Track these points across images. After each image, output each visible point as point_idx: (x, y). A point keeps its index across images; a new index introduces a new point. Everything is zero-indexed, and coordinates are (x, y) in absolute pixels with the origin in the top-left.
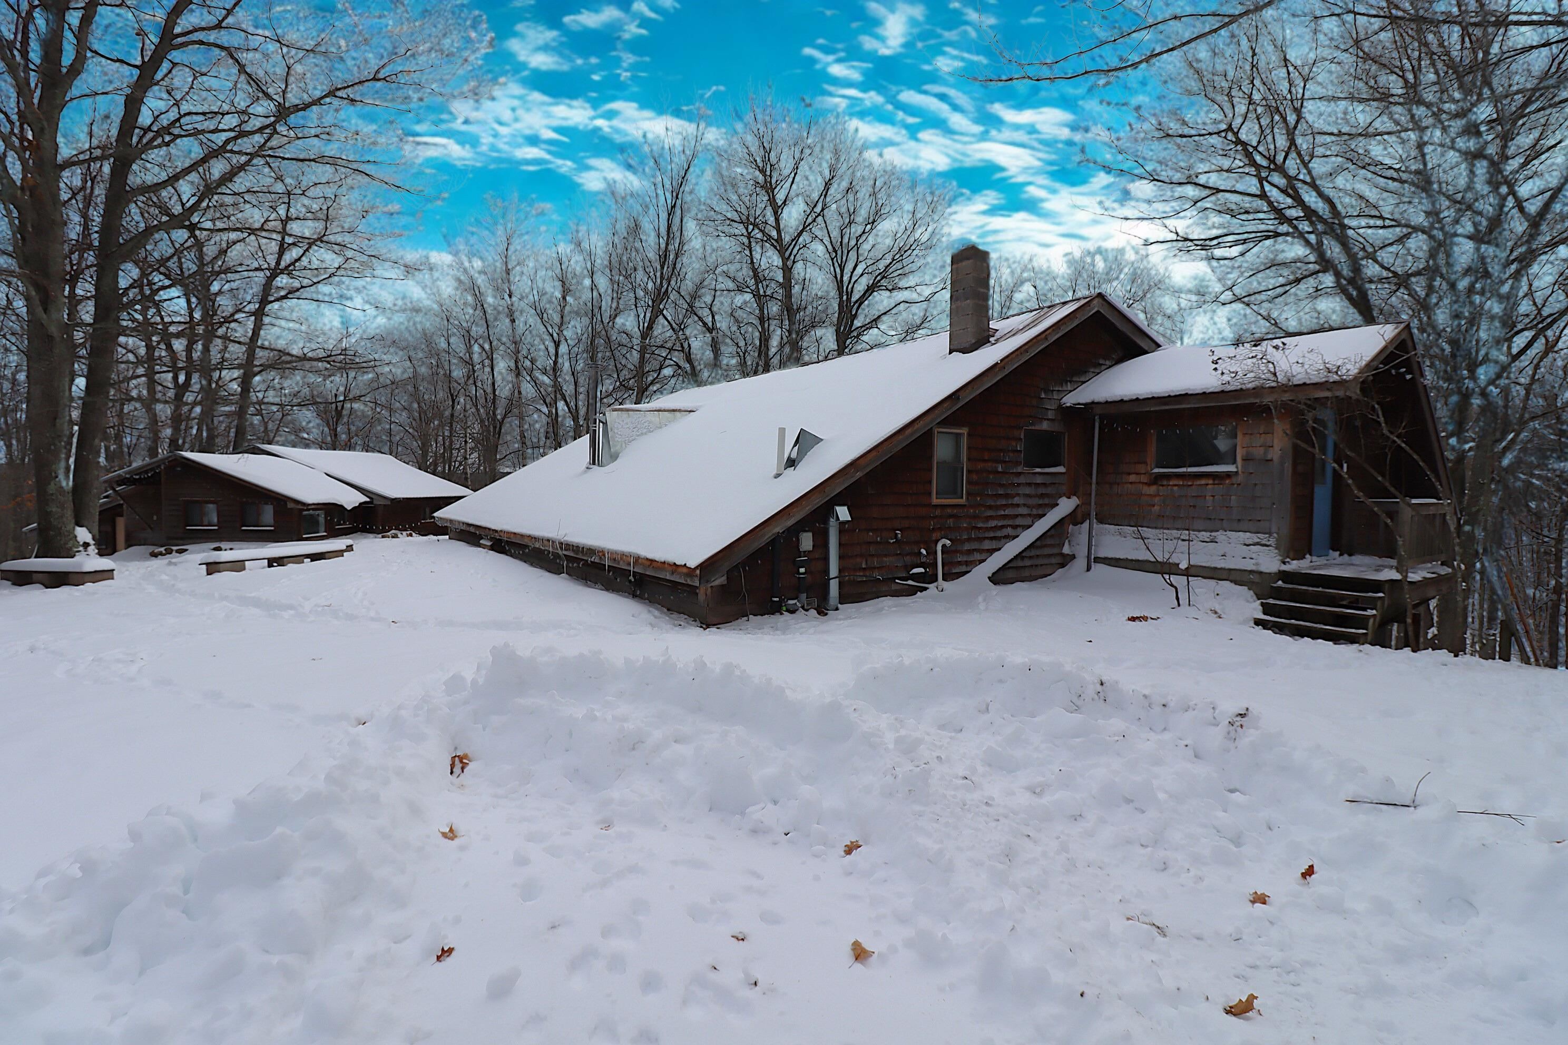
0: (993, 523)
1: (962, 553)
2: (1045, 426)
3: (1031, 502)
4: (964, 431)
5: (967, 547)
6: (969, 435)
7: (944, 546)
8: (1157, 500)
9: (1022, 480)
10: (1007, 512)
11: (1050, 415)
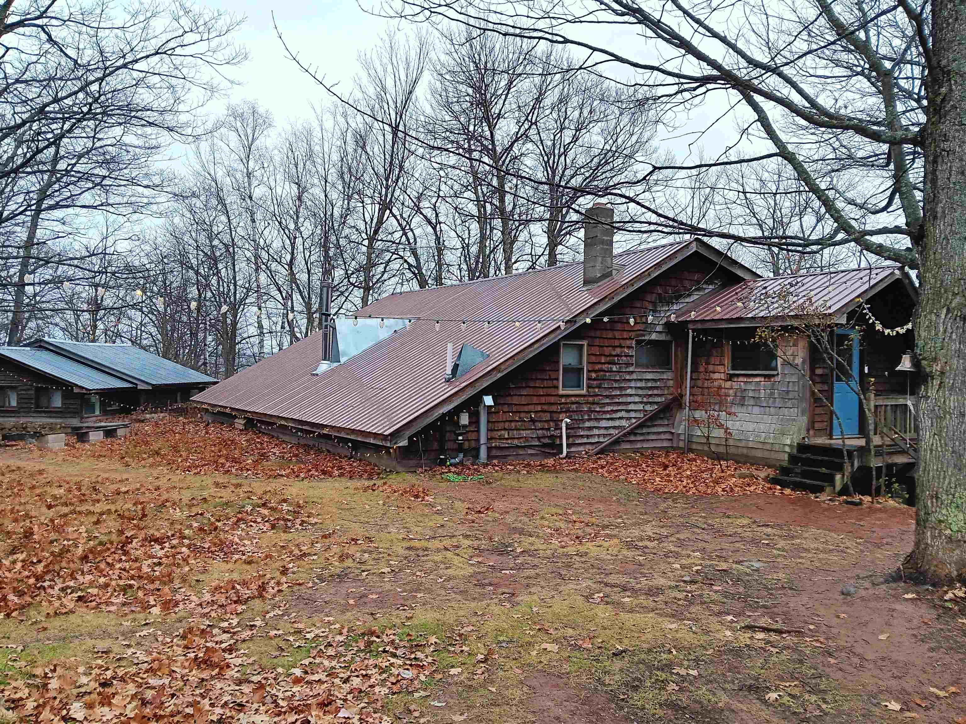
0: (609, 408)
1: (583, 429)
2: (654, 337)
3: (640, 392)
4: (585, 343)
5: (587, 424)
6: (589, 345)
7: (567, 424)
8: (731, 392)
9: (634, 376)
10: (620, 400)
11: (659, 329)
